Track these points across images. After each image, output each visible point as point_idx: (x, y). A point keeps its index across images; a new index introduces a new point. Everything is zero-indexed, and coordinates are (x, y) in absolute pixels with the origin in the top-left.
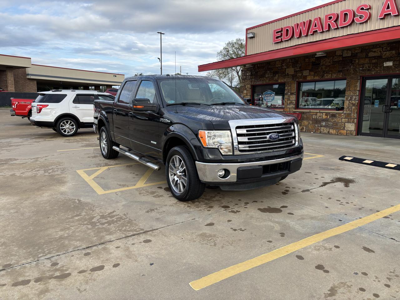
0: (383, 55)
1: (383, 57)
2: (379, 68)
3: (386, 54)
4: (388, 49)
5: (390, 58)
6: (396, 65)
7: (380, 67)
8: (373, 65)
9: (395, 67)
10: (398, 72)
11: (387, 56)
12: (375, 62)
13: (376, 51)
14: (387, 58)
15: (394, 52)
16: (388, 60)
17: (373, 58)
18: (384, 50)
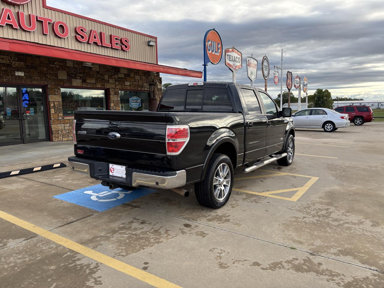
0: (13, 64)
1: (13, 66)
2: (10, 76)
3: (15, 63)
4: (17, 59)
5: (20, 68)
6: (27, 76)
7: (12, 75)
8: (4, 73)
9: (26, 77)
10: (30, 83)
11: (17, 66)
12: (5, 69)
13: (5, 58)
14: (17, 68)
15: (22, 63)
16: (19, 70)
17: (2, 65)
18: (12, 59)
